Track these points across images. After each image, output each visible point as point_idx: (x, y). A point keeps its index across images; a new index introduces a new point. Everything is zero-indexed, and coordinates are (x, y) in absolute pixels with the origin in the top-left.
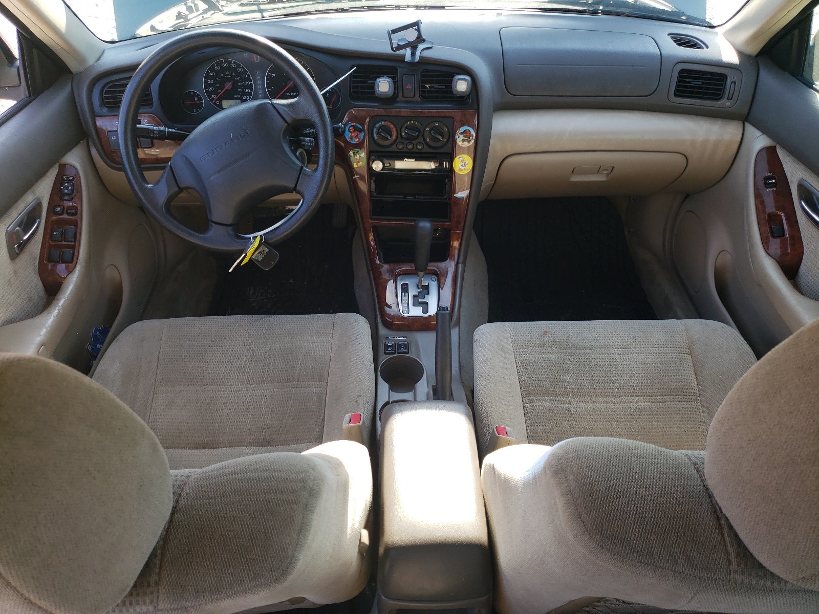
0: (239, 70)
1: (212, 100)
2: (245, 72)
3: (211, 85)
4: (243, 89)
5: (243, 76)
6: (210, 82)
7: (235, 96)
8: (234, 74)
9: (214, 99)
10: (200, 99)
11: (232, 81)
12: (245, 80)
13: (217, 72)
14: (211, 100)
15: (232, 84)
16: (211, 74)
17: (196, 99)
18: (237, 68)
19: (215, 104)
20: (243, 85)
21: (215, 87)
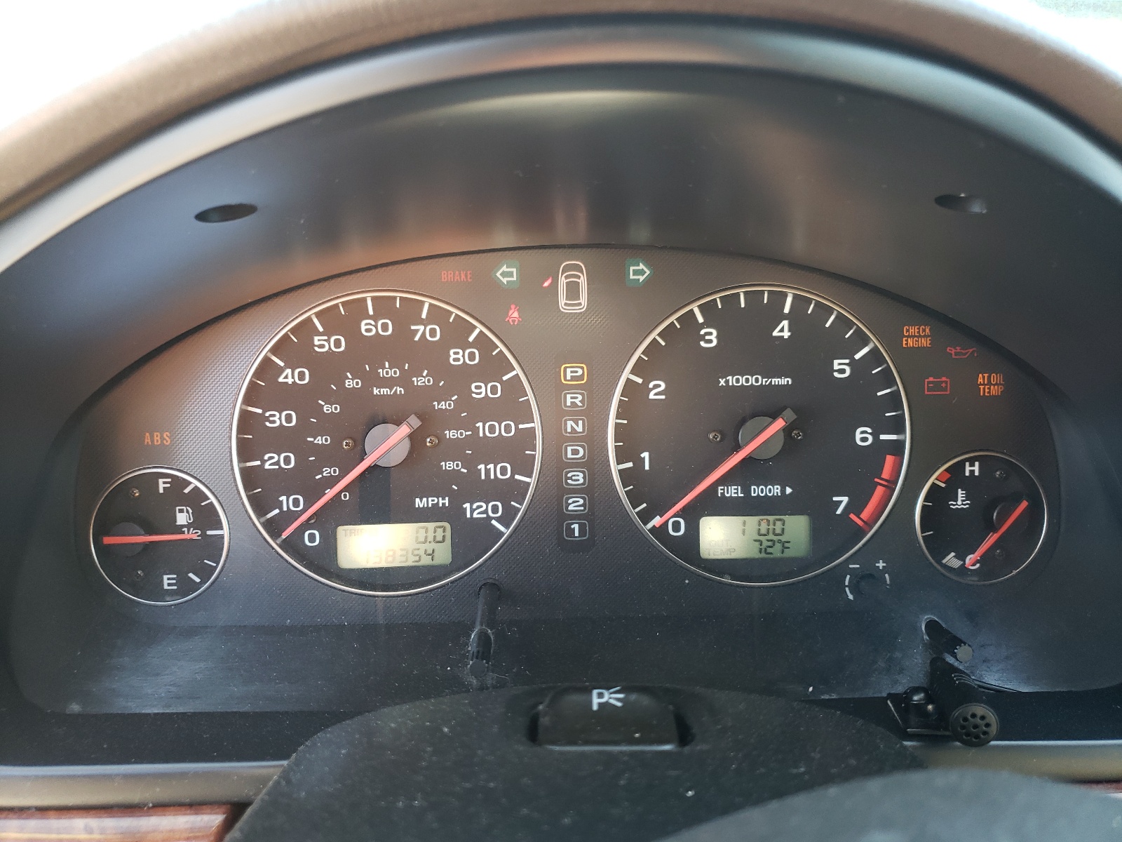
0: (457, 357)
1: (274, 527)
2: (492, 367)
3: (281, 439)
4: (471, 464)
5: (481, 390)
6: (277, 419)
7: (419, 503)
8: (423, 380)
9: (290, 516)
10: (207, 518)
11: (415, 422)
12: (488, 410)
13: (325, 368)
14: (269, 525)
15: (415, 438)
16: (288, 377)
17: (182, 519)
18: (445, 345)
19: (292, 546)
20: (474, 439)
21: (303, 451)
